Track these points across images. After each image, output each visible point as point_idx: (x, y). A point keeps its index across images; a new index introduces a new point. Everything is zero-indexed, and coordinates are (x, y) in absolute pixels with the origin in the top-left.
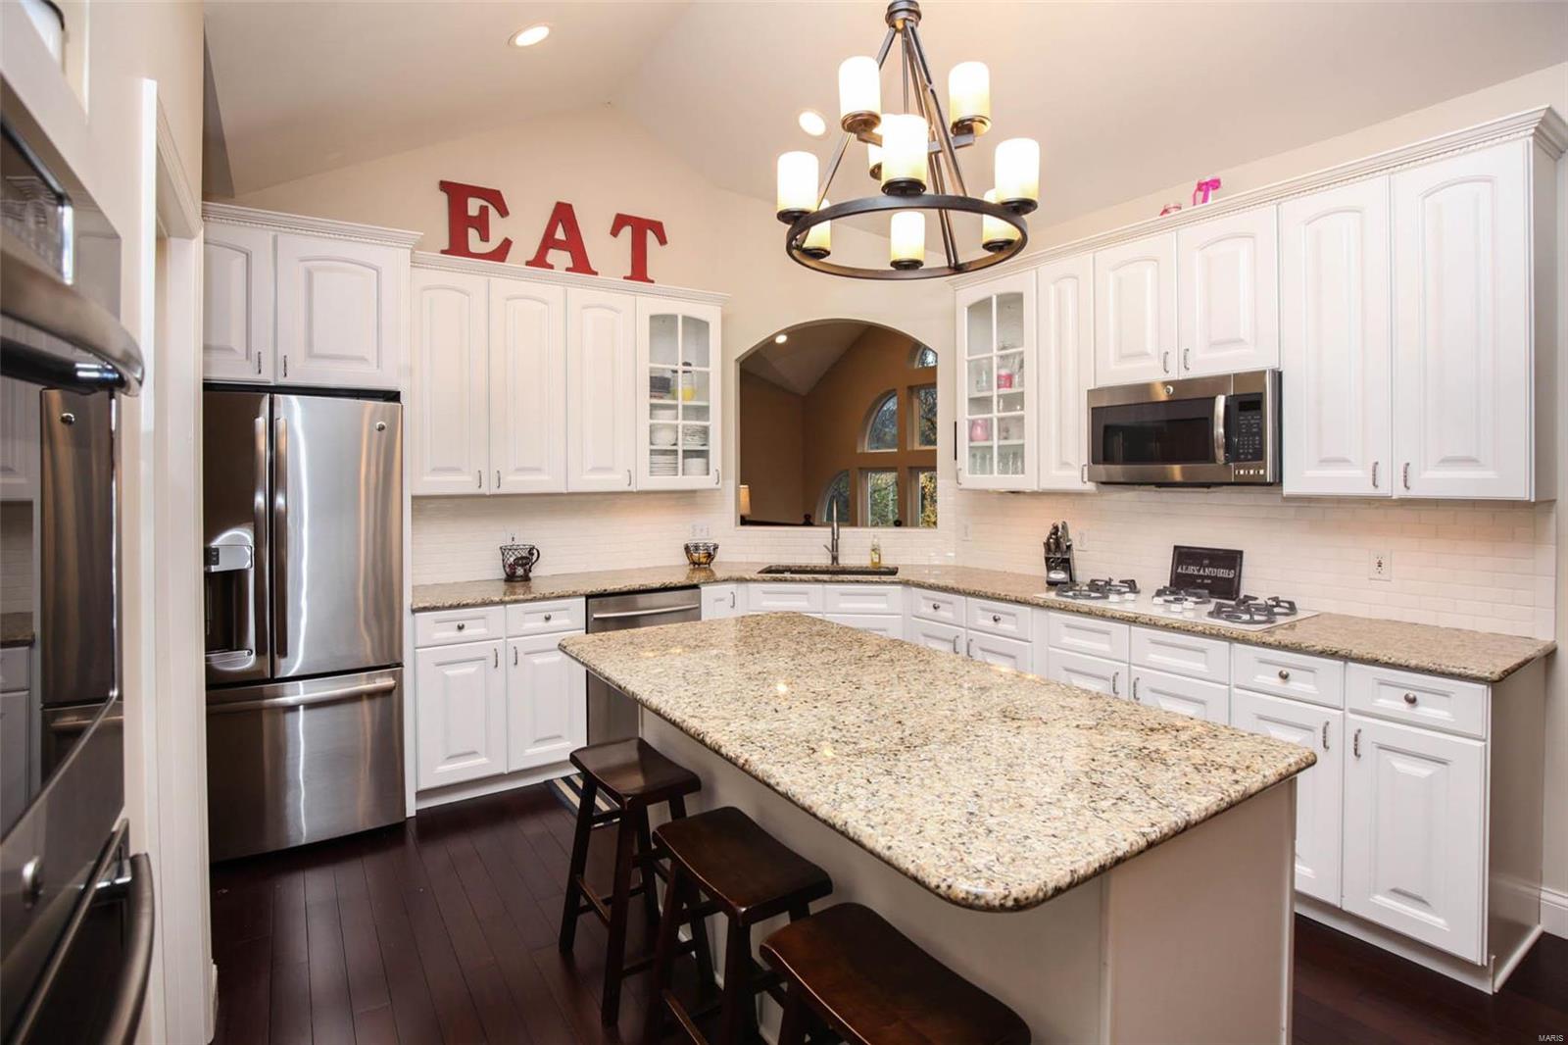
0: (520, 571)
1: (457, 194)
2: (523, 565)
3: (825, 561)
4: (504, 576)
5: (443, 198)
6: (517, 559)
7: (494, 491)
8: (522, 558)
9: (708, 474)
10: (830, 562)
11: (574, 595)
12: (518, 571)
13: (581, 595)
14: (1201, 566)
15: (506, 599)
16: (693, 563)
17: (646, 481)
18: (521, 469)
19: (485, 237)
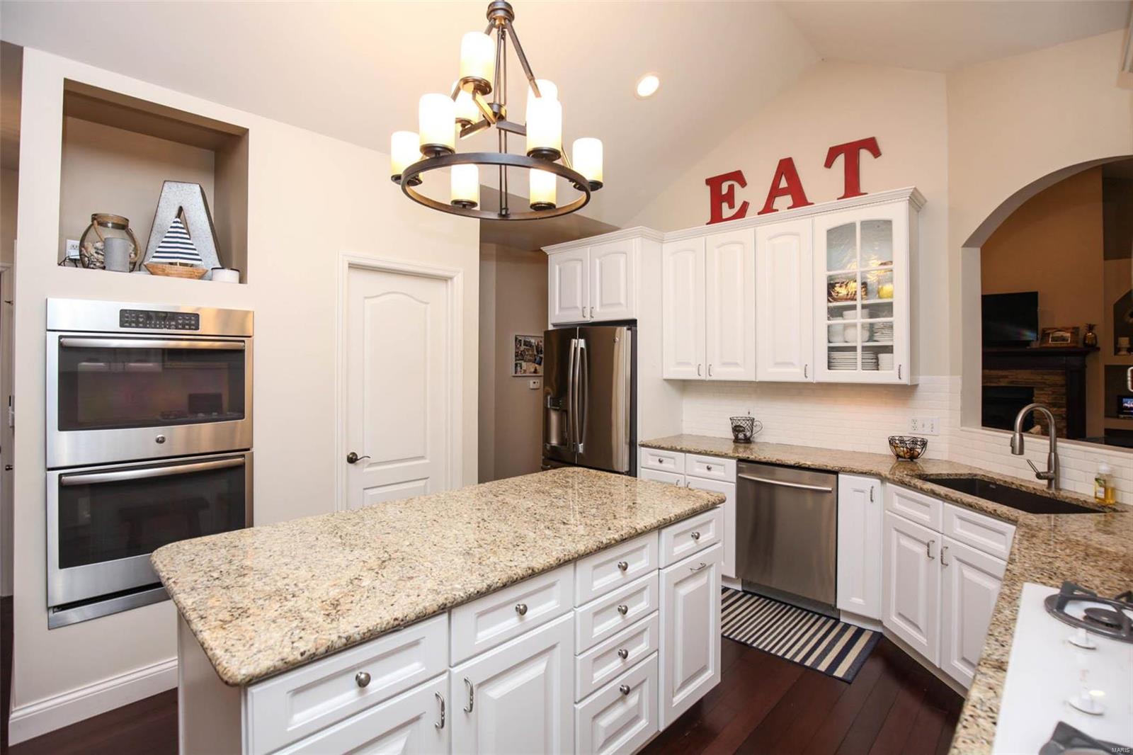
1: (715, 184)
2: (741, 431)
5: (708, 189)
6: (736, 426)
8: (739, 426)
9: (893, 368)
11: (728, 456)
13: (734, 457)
15: (684, 449)
16: (898, 456)
17: (823, 374)
18: (725, 364)
19: (732, 206)
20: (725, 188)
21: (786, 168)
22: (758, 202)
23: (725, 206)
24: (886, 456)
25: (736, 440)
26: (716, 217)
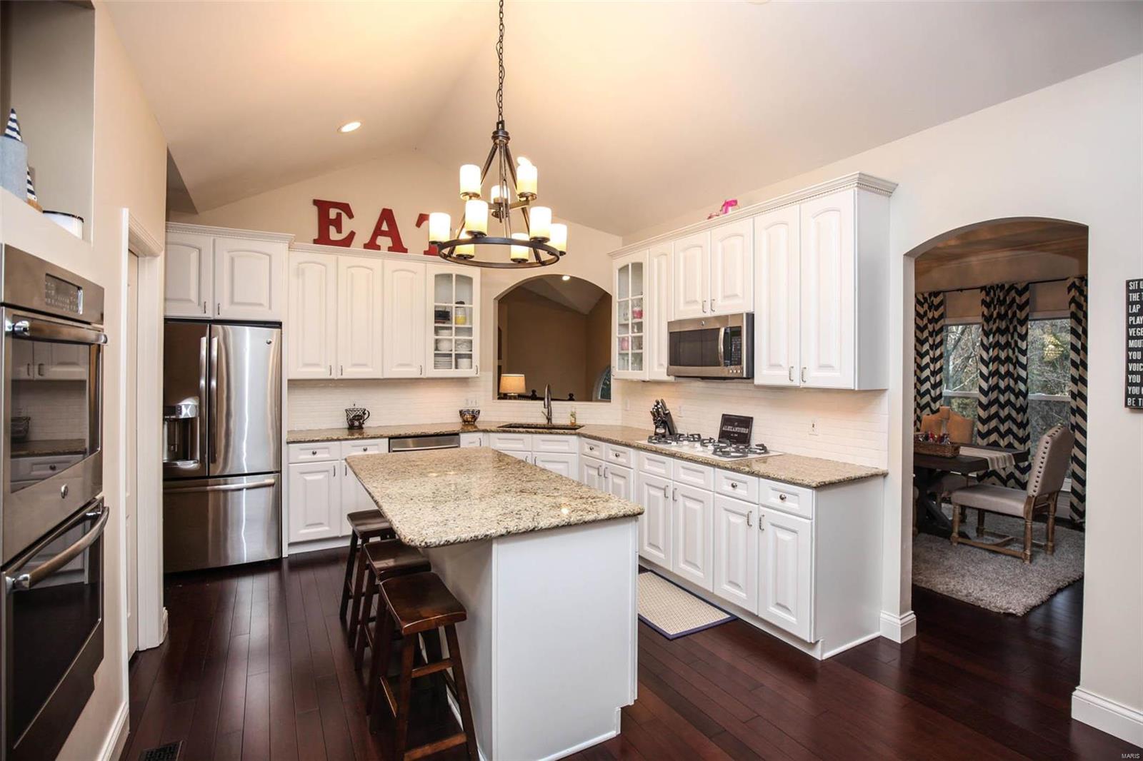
0: (357, 423)
1: (323, 206)
2: (358, 420)
3: (543, 421)
4: (346, 425)
5: (315, 209)
6: (355, 416)
7: (339, 377)
8: (358, 416)
9: (471, 368)
10: (547, 421)
11: (381, 437)
12: (356, 424)
13: (385, 437)
14: (734, 426)
15: (341, 438)
16: (464, 421)
17: (431, 372)
18: (355, 365)
19: (339, 231)
20: (333, 213)
21: (387, 215)
22: (364, 235)
23: (332, 229)
24: (456, 423)
25: (351, 428)
26: (323, 239)
